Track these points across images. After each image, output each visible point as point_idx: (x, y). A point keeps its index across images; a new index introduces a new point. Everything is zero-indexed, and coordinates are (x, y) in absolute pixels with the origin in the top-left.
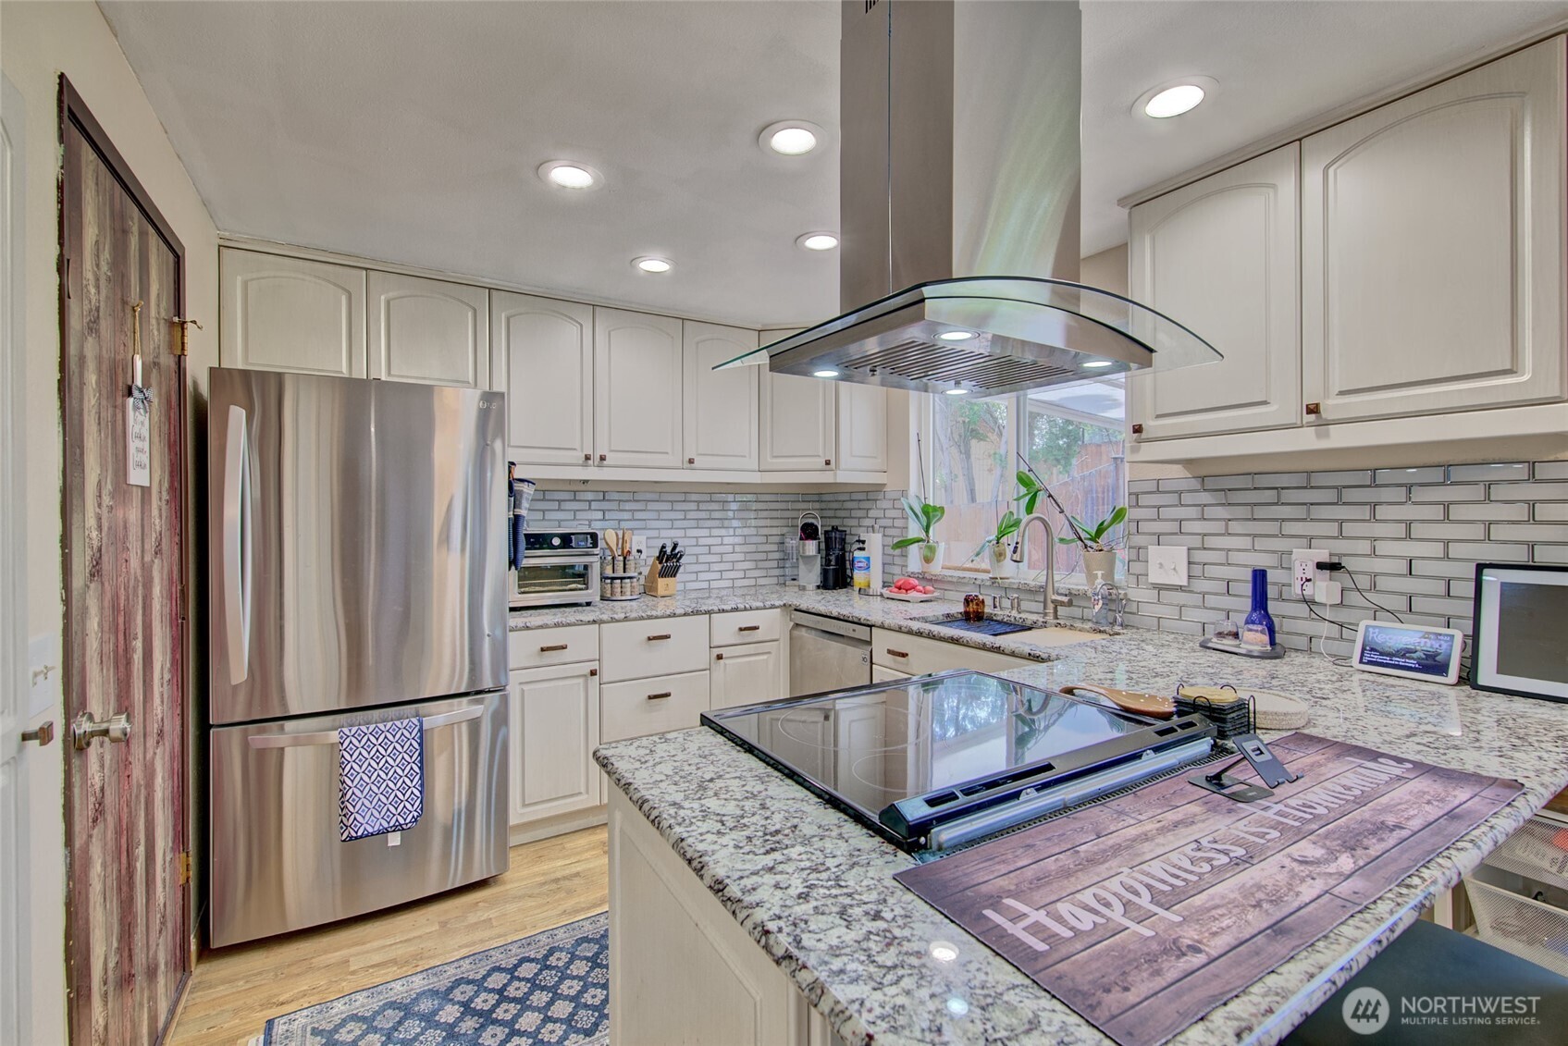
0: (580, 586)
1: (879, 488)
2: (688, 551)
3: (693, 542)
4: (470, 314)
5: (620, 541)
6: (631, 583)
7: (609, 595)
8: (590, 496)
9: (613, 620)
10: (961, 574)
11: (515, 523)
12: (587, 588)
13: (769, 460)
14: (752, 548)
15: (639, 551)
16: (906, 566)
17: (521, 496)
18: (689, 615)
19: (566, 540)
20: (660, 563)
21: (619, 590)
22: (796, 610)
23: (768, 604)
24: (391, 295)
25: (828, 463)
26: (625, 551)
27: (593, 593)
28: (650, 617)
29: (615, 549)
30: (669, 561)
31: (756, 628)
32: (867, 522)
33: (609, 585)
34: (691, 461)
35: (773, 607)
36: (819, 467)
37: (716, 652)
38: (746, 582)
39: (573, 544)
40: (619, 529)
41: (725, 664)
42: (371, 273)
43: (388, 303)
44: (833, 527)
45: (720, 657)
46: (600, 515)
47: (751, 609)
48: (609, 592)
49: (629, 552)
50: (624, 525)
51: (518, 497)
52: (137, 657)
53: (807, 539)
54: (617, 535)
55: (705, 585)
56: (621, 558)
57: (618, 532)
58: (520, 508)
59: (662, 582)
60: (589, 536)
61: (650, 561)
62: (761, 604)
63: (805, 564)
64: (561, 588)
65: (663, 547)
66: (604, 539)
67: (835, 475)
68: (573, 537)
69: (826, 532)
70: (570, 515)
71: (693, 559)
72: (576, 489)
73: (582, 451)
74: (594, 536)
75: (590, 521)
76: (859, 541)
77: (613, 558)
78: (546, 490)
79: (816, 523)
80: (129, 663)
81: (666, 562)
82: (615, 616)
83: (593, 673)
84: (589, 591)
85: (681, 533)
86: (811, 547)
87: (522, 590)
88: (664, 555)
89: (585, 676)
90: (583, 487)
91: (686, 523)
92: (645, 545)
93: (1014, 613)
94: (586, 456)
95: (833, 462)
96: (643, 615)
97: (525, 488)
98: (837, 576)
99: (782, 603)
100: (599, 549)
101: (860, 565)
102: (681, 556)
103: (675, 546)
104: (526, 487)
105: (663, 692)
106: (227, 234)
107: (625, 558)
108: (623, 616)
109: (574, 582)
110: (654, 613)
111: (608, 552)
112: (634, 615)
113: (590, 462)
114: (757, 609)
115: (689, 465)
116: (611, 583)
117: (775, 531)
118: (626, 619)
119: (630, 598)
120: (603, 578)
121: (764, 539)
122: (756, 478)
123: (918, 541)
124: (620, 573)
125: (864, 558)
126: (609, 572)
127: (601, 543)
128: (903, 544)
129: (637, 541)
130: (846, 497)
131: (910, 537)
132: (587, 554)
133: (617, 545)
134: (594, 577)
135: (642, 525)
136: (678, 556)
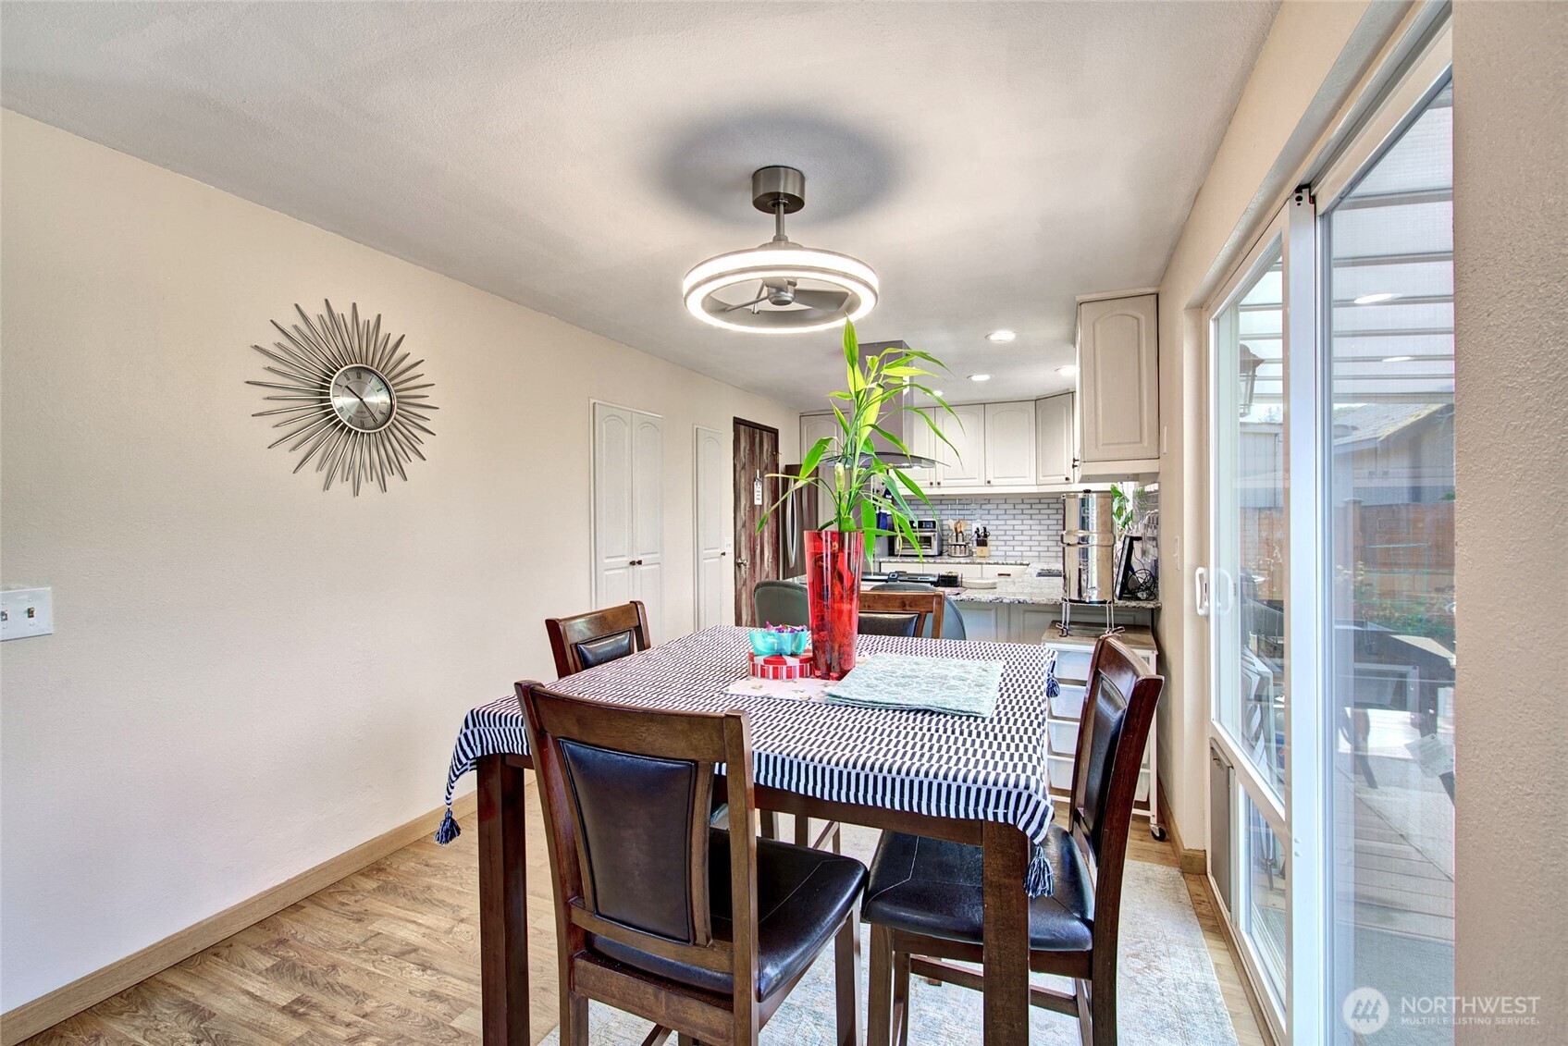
3: (995, 527)
12: (931, 548)
13: (1041, 478)
19: (922, 524)
27: (934, 551)
30: (982, 538)
31: (1009, 575)
34: (989, 482)
38: (1048, 554)
46: (938, 513)
49: (960, 531)
52: (758, 551)
55: (1020, 554)
59: (978, 549)
60: (931, 523)
65: (978, 529)
71: (994, 538)
80: (755, 551)
85: (987, 522)
91: (989, 517)
94: (930, 482)
100: (937, 529)
103: (985, 529)
113: (931, 485)
115: (988, 484)
122: (1034, 490)
134: (935, 543)
135: (979, 517)
136: (987, 535)
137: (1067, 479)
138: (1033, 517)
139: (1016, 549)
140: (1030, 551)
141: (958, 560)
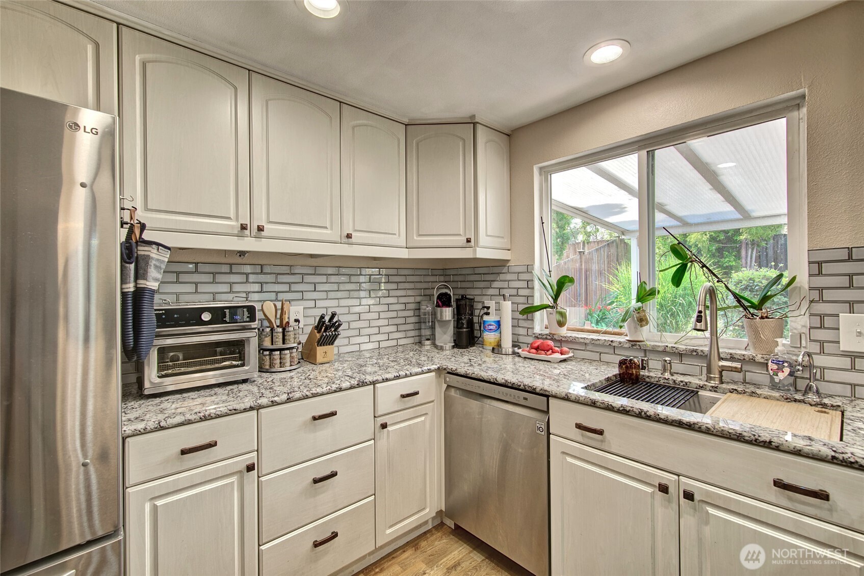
0: (234, 363)
1: (503, 263)
2: (343, 319)
3: (346, 310)
4: (89, 48)
5: (279, 312)
6: (291, 353)
7: (267, 367)
8: (248, 269)
9: (274, 404)
10: (594, 336)
12: (243, 365)
13: (416, 238)
14: (394, 314)
15: (297, 321)
16: (533, 328)
17: (147, 264)
18: (354, 387)
19: (219, 315)
20: (319, 332)
21: (278, 361)
22: (449, 373)
23: (425, 369)
25: (468, 241)
26: (284, 322)
27: (250, 369)
28: (315, 395)
29: (273, 321)
30: (327, 330)
31: (417, 393)
32: (491, 292)
33: (268, 357)
34: (349, 236)
35: (429, 371)
36: (460, 244)
37: (381, 420)
38: (390, 344)
39: (227, 319)
40: (277, 300)
41: (388, 431)
44: (462, 296)
45: (384, 426)
46: (257, 287)
47: (411, 375)
48: (267, 363)
49: (288, 323)
50: (281, 296)
51: (142, 264)
53: (443, 306)
54: (275, 306)
56: (280, 330)
57: (276, 303)
58: (146, 279)
59: (320, 350)
60: (245, 310)
61: (309, 329)
62: (419, 370)
63: (441, 327)
64: (213, 366)
65: (322, 317)
66: (262, 310)
67: (475, 251)
68: (227, 311)
69: (457, 300)
70: (225, 288)
71: (348, 326)
73: (237, 220)
74: (251, 310)
75: (248, 293)
76: (484, 307)
77: (272, 330)
79: (449, 292)
81: (325, 331)
82: (276, 399)
83: (250, 468)
84: (246, 368)
85: (335, 303)
86: (446, 313)
87: (163, 373)
88: (323, 325)
89: (240, 472)
90: (238, 260)
91: (339, 294)
92: (303, 315)
93: (667, 375)
94: (241, 224)
95: (472, 240)
96: (308, 393)
97: (153, 252)
98: (468, 337)
99: (436, 367)
100: (257, 322)
101: (491, 327)
102: (339, 325)
103: (333, 315)
104: (155, 251)
105: (328, 473)
107: (284, 330)
108: (285, 397)
109: (228, 359)
110: (319, 390)
111: (266, 323)
112: (297, 395)
113: (247, 232)
114: (417, 374)
115: (346, 240)
116: (270, 355)
117: (411, 300)
118: (289, 400)
119: (288, 368)
120: (262, 349)
121: (402, 307)
122: (404, 254)
123: (546, 308)
124: (279, 345)
125: (495, 322)
126: (267, 343)
127: (259, 315)
128: (529, 311)
129: (295, 311)
131: (536, 304)
132: (244, 329)
133: (276, 316)
135: (299, 295)
136: (336, 326)
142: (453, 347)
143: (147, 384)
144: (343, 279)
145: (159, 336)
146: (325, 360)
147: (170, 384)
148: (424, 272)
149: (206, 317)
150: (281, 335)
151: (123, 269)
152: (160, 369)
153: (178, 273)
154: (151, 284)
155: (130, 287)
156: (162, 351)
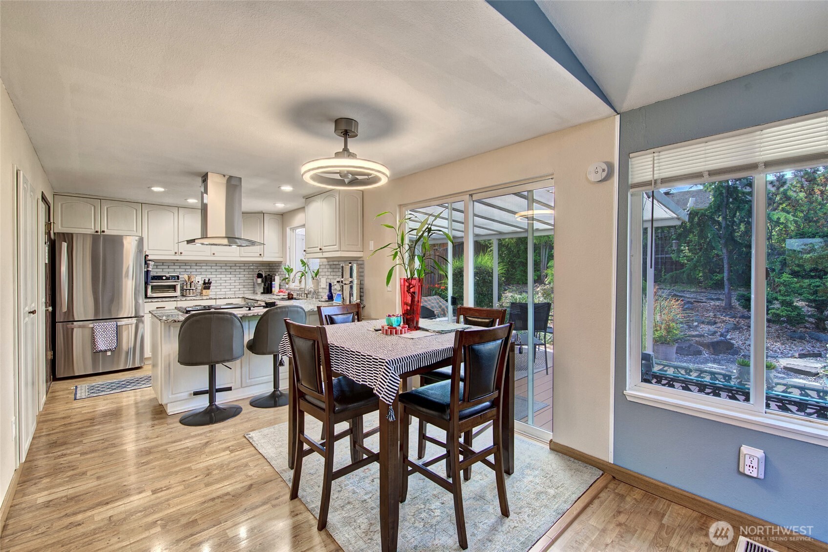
0: (173, 291)
1: (281, 262)
2: (213, 282)
3: (215, 279)
4: (135, 211)
5: (190, 278)
6: (193, 291)
9: (181, 300)
11: (147, 272)
12: (175, 292)
13: (243, 253)
15: (198, 282)
17: (149, 265)
19: (168, 278)
20: (204, 285)
21: (188, 293)
22: (246, 298)
23: (237, 297)
24: (108, 206)
27: (178, 293)
29: (186, 281)
30: (207, 285)
32: (277, 273)
33: (184, 291)
34: (214, 254)
35: (239, 298)
36: (258, 256)
39: (170, 279)
42: (102, 200)
43: (107, 209)
44: (267, 274)
46: (184, 270)
47: (231, 298)
48: (184, 293)
49: (192, 282)
53: (259, 278)
55: (224, 293)
57: (188, 275)
59: (204, 291)
60: (176, 277)
61: (200, 284)
63: (258, 286)
65: (205, 280)
66: (183, 277)
67: (263, 259)
68: (171, 276)
69: (265, 276)
70: (170, 270)
71: (215, 284)
72: (174, 263)
73: (172, 251)
74: (178, 277)
75: (177, 272)
76: (274, 279)
77: (186, 283)
78: (160, 263)
79: (262, 273)
85: (210, 276)
86: (259, 280)
88: (205, 283)
90: (176, 261)
91: (211, 273)
92: (199, 279)
94: (174, 252)
95: (262, 255)
97: (150, 262)
98: (268, 290)
100: (180, 280)
101: (274, 286)
103: (209, 280)
106: (56, 191)
107: (190, 283)
109: (171, 290)
111: (184, 281)
113: (177, 254)
114: (233, 298)
116: (186, 291)
117: (251, 276)
118: (186, 300)
119: (193, 295)
120: (182, 289)
121: (247, 278)
122: (238, 259)
123: (287, 278)
124: (189, 288)
125: (274, 284)
126: (184, 287)
128: (284, 279)
129: (197, 278)
130: (274, 265)
132: (176, 282)
133: (188, 279)
134: (178, 288)
135: (200, 273)
136: (210, 283)
137: (260, 255)
138: (232, 273)
139: (222, 290)
140: (230, 291)
141: (191, 298)
142: (262, 293)
143: (148, 295)
144: (218, 268)
145: (151, 282)
146: (206, 294)
147: (155, 295)
148: (259, 265)
149: (164, 278)
150: (189, 285)
151: (145, 266)
152: (152, 291)
153: (157, 266)
154: (150, 269)
155: (146, 270)
156: (152, 287)
